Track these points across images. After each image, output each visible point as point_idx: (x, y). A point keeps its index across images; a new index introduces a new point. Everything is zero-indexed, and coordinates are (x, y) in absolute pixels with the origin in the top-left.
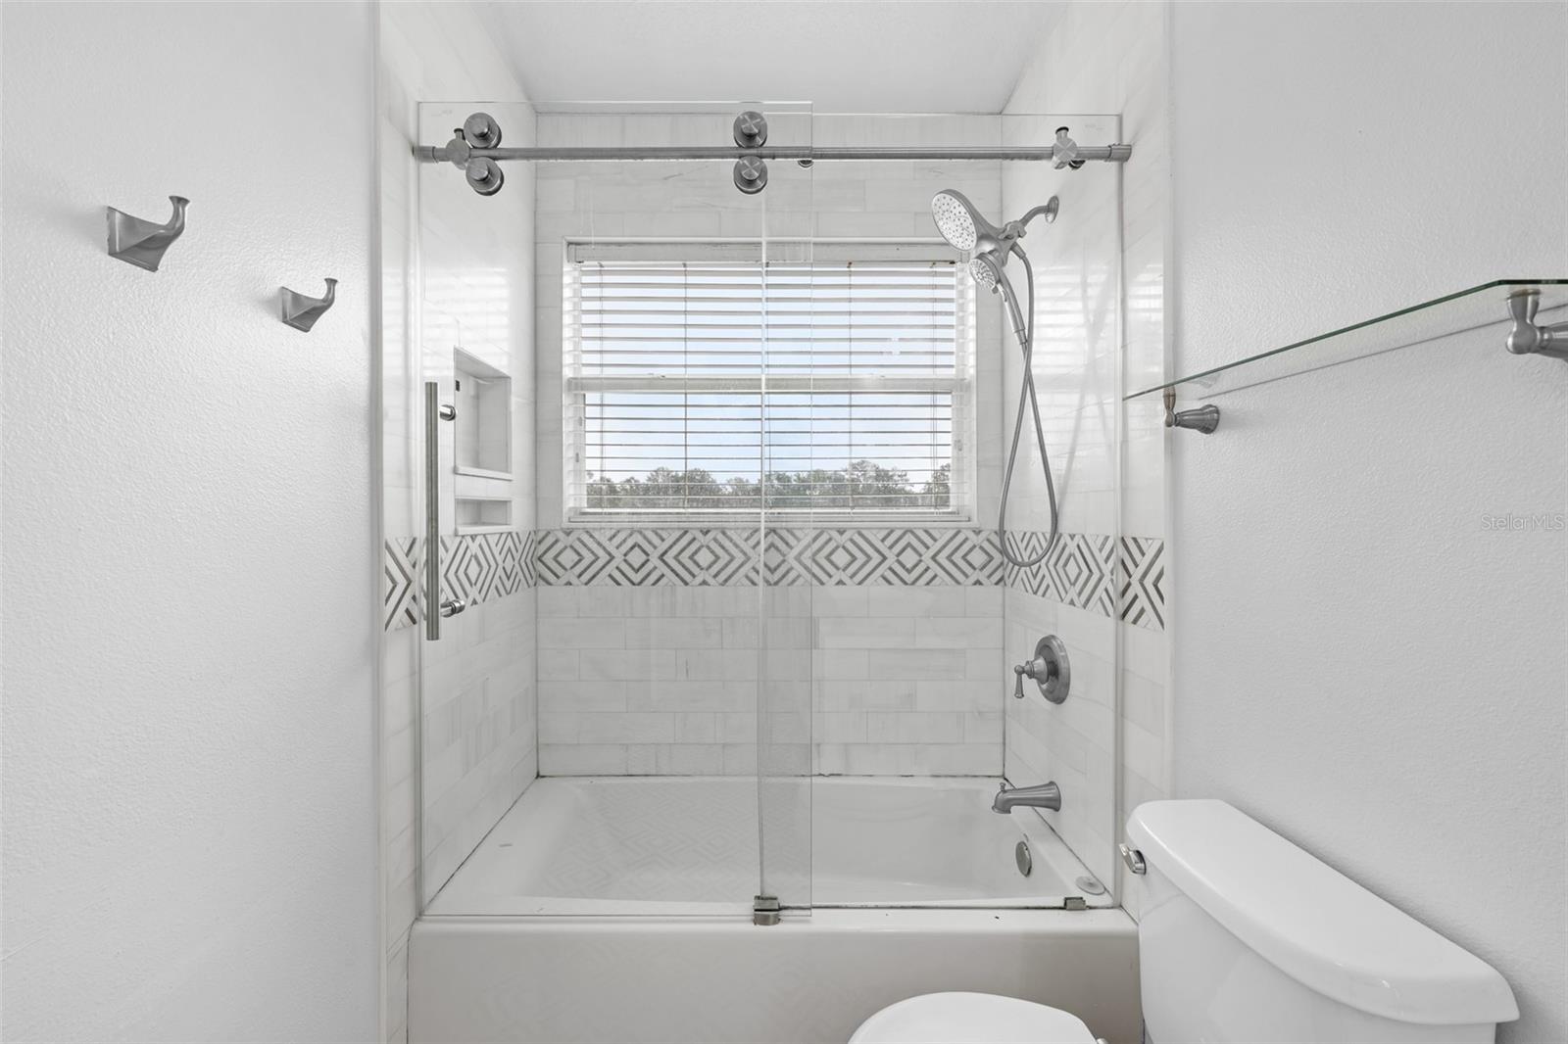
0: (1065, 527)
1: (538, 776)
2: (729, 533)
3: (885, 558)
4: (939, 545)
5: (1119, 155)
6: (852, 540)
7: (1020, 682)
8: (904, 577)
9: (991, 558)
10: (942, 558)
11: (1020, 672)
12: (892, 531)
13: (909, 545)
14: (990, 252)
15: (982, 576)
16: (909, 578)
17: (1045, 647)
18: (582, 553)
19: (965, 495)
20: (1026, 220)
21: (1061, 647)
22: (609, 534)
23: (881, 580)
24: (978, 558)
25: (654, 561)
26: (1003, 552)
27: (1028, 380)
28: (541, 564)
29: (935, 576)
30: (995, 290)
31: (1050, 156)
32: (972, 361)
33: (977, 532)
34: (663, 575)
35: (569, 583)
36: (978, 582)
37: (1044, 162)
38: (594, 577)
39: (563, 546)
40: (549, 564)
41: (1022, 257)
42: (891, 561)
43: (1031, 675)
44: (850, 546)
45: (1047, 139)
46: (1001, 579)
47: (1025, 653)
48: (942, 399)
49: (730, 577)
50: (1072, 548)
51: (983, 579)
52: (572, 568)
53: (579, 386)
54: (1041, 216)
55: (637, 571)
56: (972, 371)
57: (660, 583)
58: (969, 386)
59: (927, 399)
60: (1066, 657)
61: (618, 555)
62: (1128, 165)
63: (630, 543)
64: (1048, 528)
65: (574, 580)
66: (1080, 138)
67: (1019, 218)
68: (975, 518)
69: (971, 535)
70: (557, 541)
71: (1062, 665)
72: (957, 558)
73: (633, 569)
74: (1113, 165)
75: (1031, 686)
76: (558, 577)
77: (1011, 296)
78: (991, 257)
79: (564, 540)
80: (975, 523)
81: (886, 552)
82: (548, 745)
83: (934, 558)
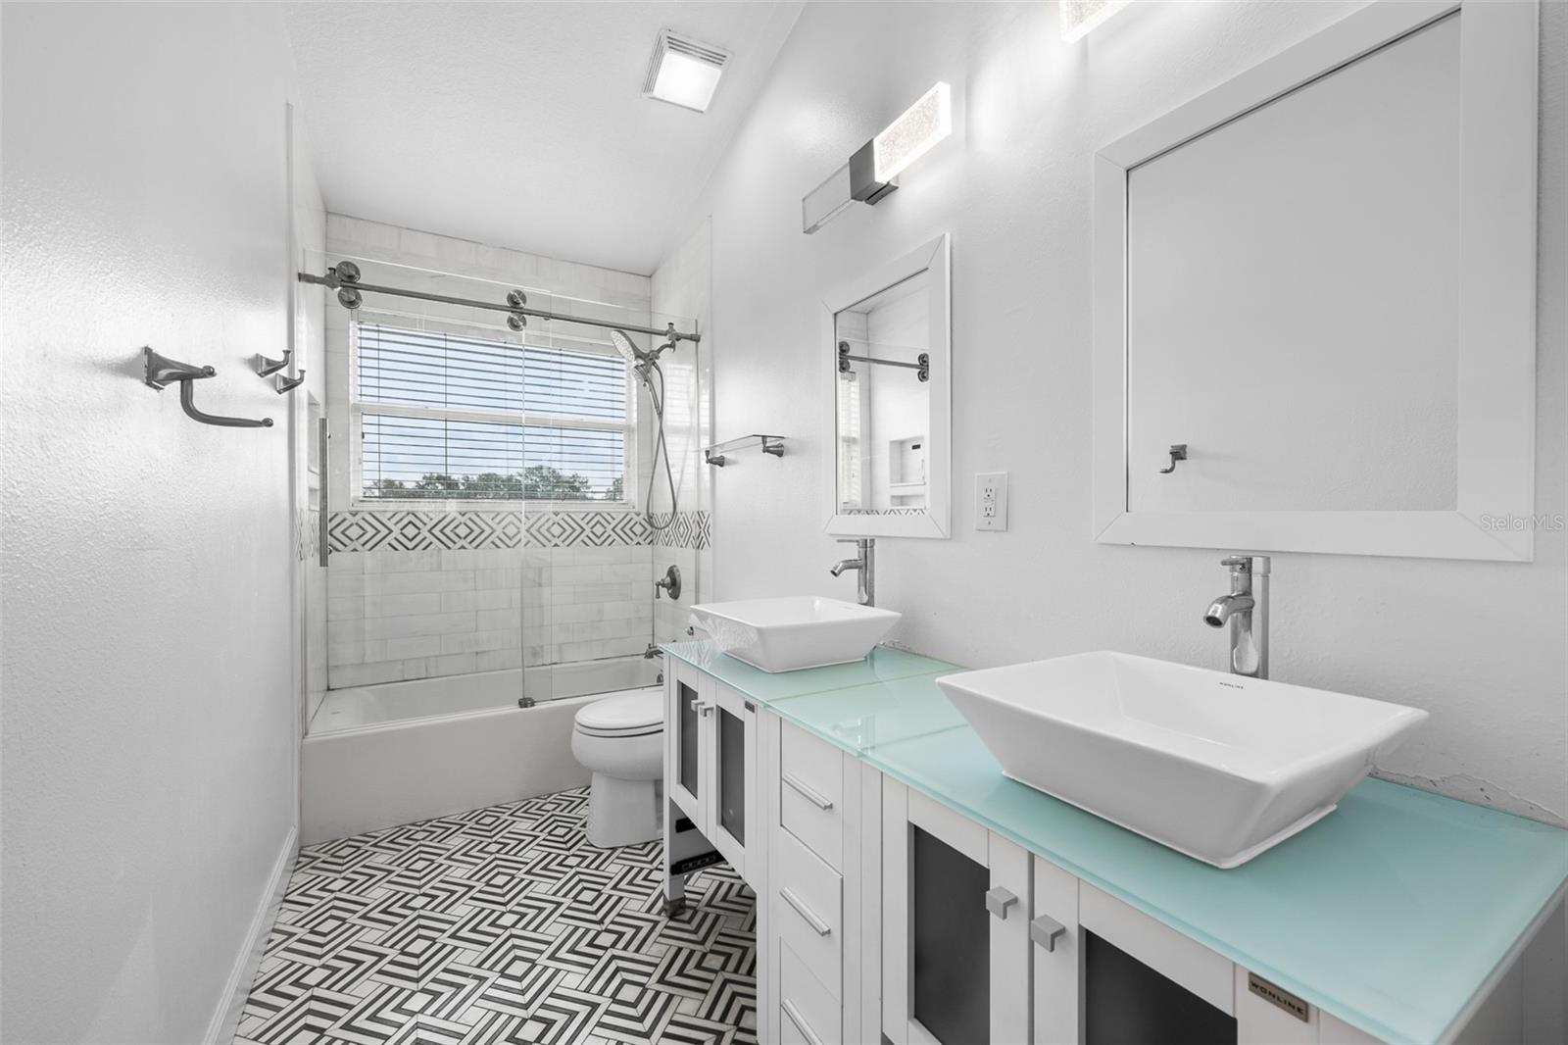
0: (678, 510)
1: (329, 689)
2: (481, 515)
3: (584, 530)
4: (616, 522)
5: (696, 339)
6: (563, 519)
7: (658, 589)
8: (597, 541)
9: (646, 529)
10: (618, 530)
11: (658, 585)
12: (588, 514)
13: (598, 522)
14: (642, 366)
15: (640, 540)
16: (598, 541)
17: (671, 572)
18: (365, 528)
19: (632, 493)
20: (659, 351)
21: (678, 571)
22: (389, 515)
23: (582, 544)
24: (638, 529)
25: (425, 532)
26: (652, 525)
27: (661, 432)
28: (332, 538)
29: (614, 540)
30: (645, 385)
31: (666, 335)
32: (635, 415)
33: (638, 515)
34: (431, 543)
35: (355, 550)
36: (638, 543)
37: (663, 337)
38: (376, 545)
39: (349, 523)
40: (337, 536)
41: (658, 369)
42: (588, 531)
43: (664, 586)
44: (562, 523)
45: (666, 328)
46: (651, 541)
47: (662, 575)
48: (617, 436)
49: (481, 543)
50: (681, 519)
51: (641, 542)
52: (357, 539)
53: (360, 411)
54: (668, 349)
55: (411, 540)
56: (635, 421)
57: (429, 548)
58: (633, 429)
59: (609, 436)
60: (679, 575)
61: (396, 530)
62: (700, 344)
63: (405, 521)
64: (671, 510)
65: (360, 548)
66: (678, 329)
67: (657, 348)
68: (636, 507)
69: (635, 516)
70: (345, 520)
71: (678, 579)
72: (627, 529)
73: (408, 539)
74: (694, 343)
75: (664, 592)
76: (345, 546)
77: (652, 389)
78: (641, 368)
79: (351, 519)
80: (636, 510)
81: (584, 526)
82: (336, 666)
83: (613, 530)
